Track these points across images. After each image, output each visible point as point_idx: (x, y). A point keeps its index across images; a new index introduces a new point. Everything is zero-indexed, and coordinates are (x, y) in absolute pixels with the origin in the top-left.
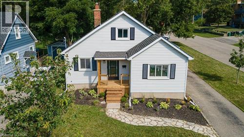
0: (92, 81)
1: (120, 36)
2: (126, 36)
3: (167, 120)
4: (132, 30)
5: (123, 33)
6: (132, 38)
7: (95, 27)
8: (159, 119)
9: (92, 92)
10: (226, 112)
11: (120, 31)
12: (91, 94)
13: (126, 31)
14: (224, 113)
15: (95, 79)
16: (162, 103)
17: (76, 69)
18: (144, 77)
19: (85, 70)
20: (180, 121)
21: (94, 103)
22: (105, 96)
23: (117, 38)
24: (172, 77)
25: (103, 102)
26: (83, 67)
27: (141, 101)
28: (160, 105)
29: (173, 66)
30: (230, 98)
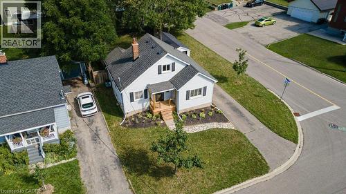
1: (164, 70)
2: (168, 69)
3: (207, 124)
4: (173, 64)
5: (166, 68)
6: (173, 70)
8: (203, 125)
9: (149, 115)
10: (235, 110)
11: (164, 67)
12: (150, 117)
13: (168, 66)
14: (234, 111)
15: (146, 104)
16: (201, 114)
17: (132, 100)
18: (188, 99)
19: (139, 99)
20: (214, 123)
21: (156, 124)
22: (160, 116)
23: (162, 72)
24: (204, 95)
25: (162, 122)
26: (137, 98)
27: (187, 115)
28: (199, 115)
29: (205, 88)
30: (236, 98)
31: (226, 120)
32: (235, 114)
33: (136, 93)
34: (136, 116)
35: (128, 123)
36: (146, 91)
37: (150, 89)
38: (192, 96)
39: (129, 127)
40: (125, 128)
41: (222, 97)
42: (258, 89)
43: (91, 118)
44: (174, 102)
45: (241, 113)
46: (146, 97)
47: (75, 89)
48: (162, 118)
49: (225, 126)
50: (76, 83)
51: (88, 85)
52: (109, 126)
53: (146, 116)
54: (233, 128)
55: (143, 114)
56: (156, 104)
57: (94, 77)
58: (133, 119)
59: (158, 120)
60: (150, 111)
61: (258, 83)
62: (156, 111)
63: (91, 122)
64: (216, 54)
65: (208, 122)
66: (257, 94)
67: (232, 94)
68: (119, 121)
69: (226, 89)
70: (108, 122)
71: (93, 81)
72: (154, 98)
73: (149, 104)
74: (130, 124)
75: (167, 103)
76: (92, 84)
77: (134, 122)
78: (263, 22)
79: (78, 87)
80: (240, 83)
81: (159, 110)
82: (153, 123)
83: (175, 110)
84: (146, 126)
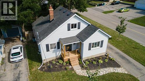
0: (57, 54)
2: (75, 27)
4: (79, 24)
6: (79, 28)
7: (51, 20)
8: (102, 70)
9: (61, 62)
11: (72, 25)
12: (61, 63)
13: (75, 25)
15: (59, 53)
16: (99, 61)
17: (48, 50)
18: (89, 49)
19: (53, 50)
20: (111, 68)
21: (66, 69)
22: (69, 63)
23: (71, 29)
24: (101, 47)
25: (70, 67)
26: (51, 48)
27: (89, 62)
28: (98, 61)
29: (102, 42)
30: (120, 49)
31: (118, 66)
32: (124, 61)
33: (51, 45)
34: (50, 62)
35: (44, 68)
36: (58, 43)
37: (62, 42)
38: (93, 47)
39: (45, 71)
40: (42, 72)
41: (111, 49)
42: (134, 44)
43: (18, 64)
44: (79, 52)
45: (128, 60)
46: (59, 48)
47: (13, 43)
48: (70, 64)
49: (119, 70)
50: (15, 40)
51: (22, 41)
52: (30, 70)
53: (58, 62)
54: (126, 73)
55: (57, 60)
56: (66, 53)
57: (26, 35)
58: (49, 64)
59: (67, 66)
60: (61, 58)
61: (132, 40)
62: (66, 58)
63: (17, 67)
64: (101, 24)
65: (106, 67)
66: (134, 47)
67: (117, 46)
68: (38, 66)
69: (113, 44)
70: (30, 67)
71: (25, 38)
72: (64, 48)
73: (61, 53)
74: (46, 68)
75: (74, 52)
76: (25, 40)
77: (49, 67)
78: (123, 10)
79: (16, 42)
80: (120, 40)
81: (68, 57)
82: (63, 68)
83: (80, 58)
84: (58, 71)
